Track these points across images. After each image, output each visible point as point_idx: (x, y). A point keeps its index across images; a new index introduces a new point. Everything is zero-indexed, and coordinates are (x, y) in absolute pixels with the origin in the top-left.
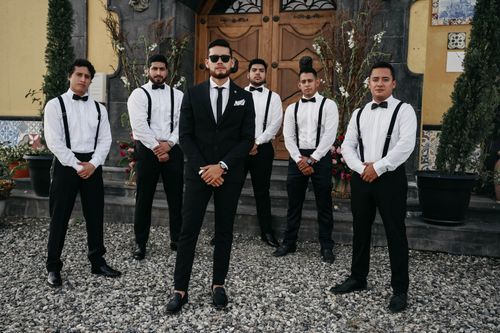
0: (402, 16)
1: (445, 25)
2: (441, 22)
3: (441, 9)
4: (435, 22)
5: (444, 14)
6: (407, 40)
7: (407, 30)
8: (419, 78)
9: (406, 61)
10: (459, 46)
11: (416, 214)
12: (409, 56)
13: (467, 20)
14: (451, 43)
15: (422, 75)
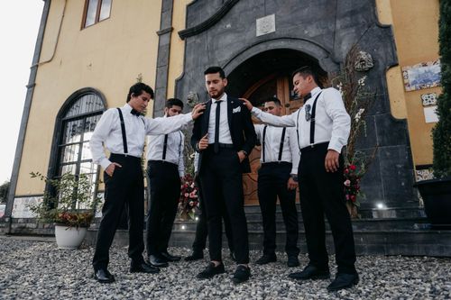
0: (380, 81)
1: (417, 90)
2: (413, 88)
3: (411, 80)
4: (408, 89)
5: (414, 83)
6: (388, 96)
7: (387, 89)
8: (404, 122)
9: (390, 111)
10: (432, 103)
11: (424, 225)
12: (392, 107)
13: (434, 83)
14: (425, 101)
15: (405, 120)
